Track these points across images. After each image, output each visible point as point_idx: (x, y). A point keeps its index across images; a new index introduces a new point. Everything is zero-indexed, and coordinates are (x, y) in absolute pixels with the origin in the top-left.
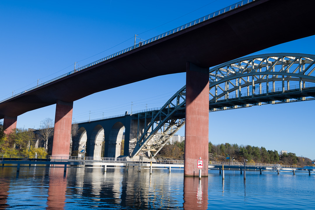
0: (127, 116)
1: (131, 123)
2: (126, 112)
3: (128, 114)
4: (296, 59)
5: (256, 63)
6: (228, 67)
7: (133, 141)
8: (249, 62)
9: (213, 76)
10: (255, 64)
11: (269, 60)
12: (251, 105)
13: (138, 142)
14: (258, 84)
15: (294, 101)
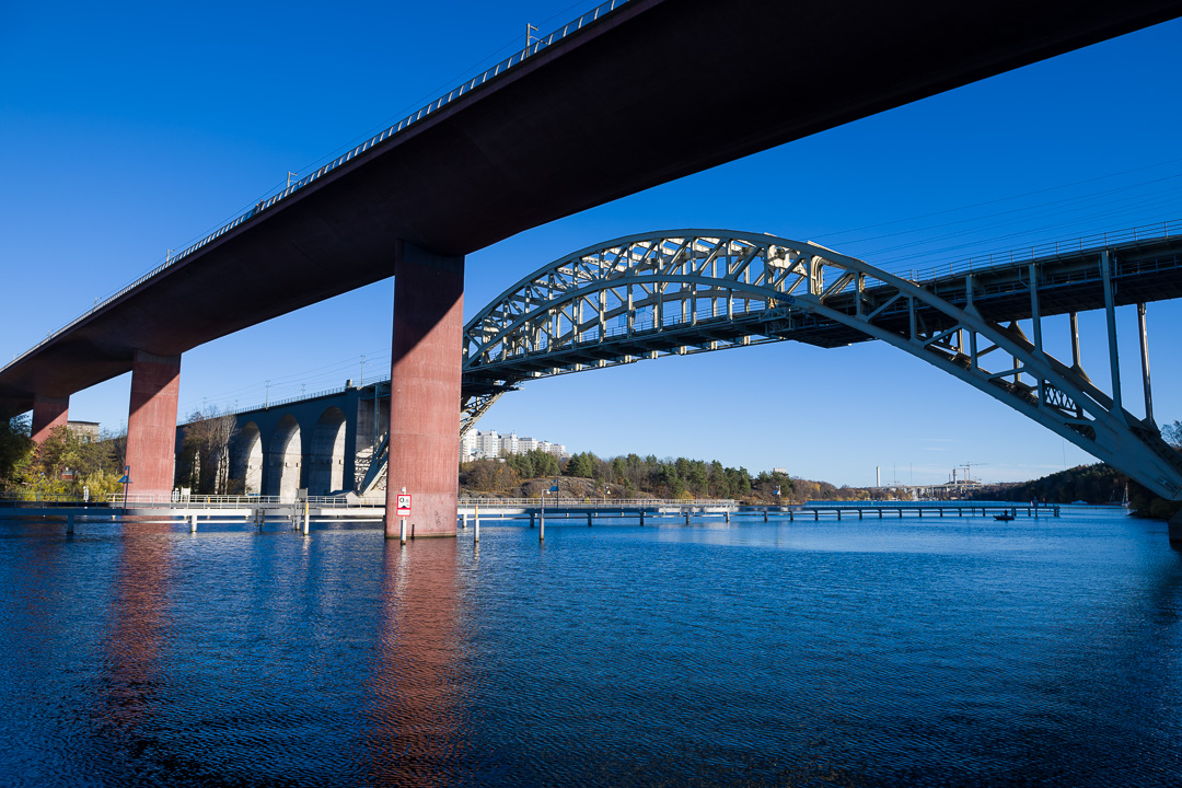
0: (350, 392)
1: (359, 408)
2: (348, 381)
3: (352, 385)
4: (721, 244)
5: (638, 253)
6: (576, 264)
7: (365, 453)
8: (622, 252)
9: (543, 286)
10: (635, 256)
11: (665, 246)
12: (636, 358)
13: (374, 455)
14: (651, 307)
15: (727, 347)
